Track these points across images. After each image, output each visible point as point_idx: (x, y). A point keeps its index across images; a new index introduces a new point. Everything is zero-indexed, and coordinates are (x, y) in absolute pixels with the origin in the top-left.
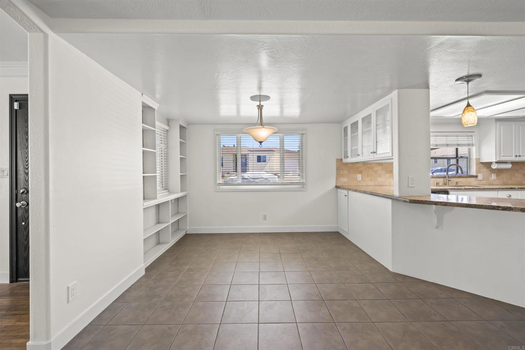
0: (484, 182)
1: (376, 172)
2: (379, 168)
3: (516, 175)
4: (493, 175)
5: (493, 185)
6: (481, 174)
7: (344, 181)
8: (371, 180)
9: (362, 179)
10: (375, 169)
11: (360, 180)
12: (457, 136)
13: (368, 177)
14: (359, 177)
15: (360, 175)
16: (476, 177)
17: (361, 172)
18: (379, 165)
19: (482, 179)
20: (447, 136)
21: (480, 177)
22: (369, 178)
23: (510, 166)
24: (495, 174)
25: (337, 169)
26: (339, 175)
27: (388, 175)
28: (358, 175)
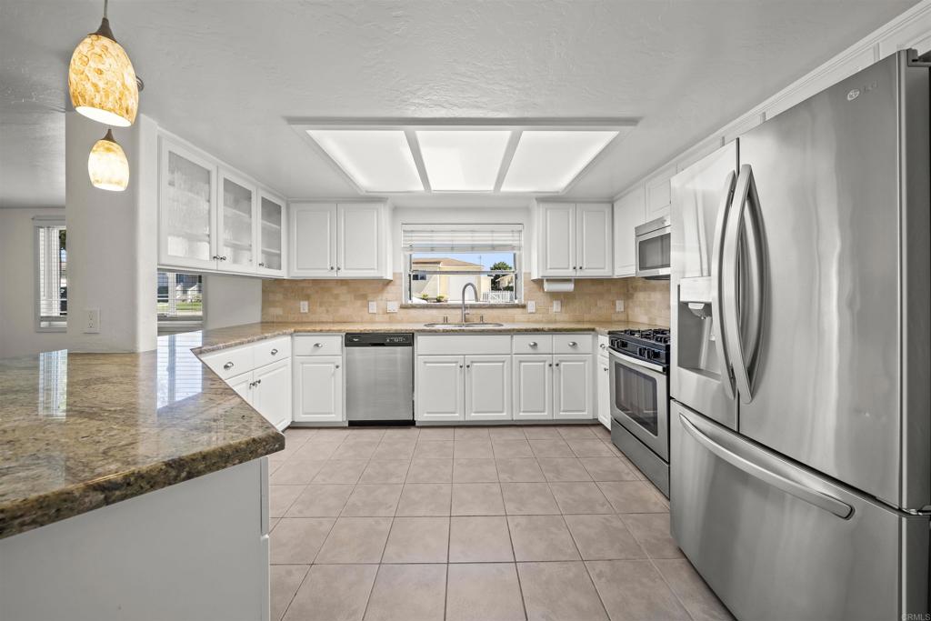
0: (538, 317)
1: (337, 297)
2: (342, 290)
3: (600, 303)
4: (555, 302)
5: (555, 322)
6: (533, 303)
7: (277, 311)
8: (328, 311)
9: (309, 310)
10: (336, 292)
11: (307, 311)
12: (492, 232)
13: (321, 306)
14: (304, 306)
15: (306, 303)
16: (524, 307)
17: (307, 297)
18: (342, 285)
19: (534, 311)
20: (473, 231)
21: (531, 306)
22: (324, 308)
23: (570, 287)
24: (559, 302)
25: (263, 291)
26: (267, 303)
27: (359, 303)
28: (302, 303)
